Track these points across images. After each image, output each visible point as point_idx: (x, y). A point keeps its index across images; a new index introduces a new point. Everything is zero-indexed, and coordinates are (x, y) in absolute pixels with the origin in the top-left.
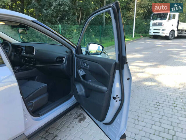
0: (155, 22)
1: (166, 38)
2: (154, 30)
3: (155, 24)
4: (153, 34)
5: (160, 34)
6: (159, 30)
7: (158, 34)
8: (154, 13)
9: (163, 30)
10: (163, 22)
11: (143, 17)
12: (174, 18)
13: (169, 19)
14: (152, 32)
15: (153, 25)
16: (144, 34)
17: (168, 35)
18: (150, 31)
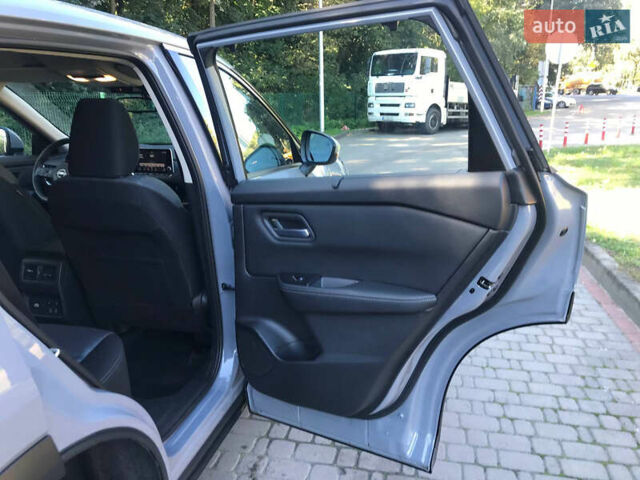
0: (383, 80)
1: (418, 129)
2: (382, 105)
3: (380, 88)
4: (379, 118)
5: (402, 119)
6: (398, 105)
7: (395, 119)
8: (377, 53)
9: (408, 105)
10: (406, 80)
11: (338, 66)
12: (434, 68)
13: (422, 72)
14: (375, 113)
15: (377, 91)
16: (351, 121)
17: (422, 119)
18: (370, 110)
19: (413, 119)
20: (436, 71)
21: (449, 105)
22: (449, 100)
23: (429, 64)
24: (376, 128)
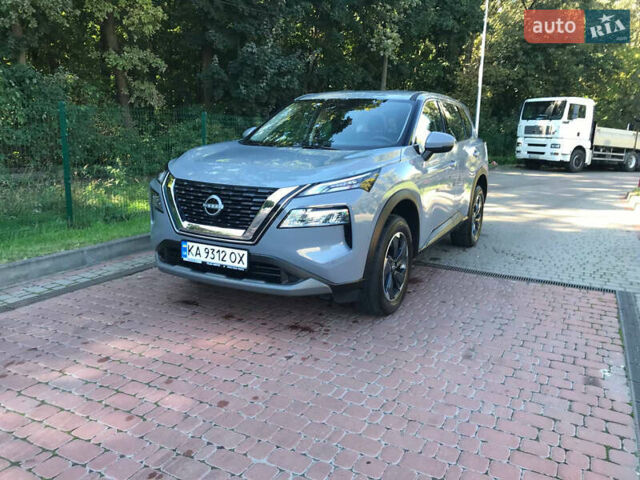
0: (532, 123)
1: (562, 167)
2: (530, 145)
3: (530, 130)
4: (527, 156)
5: (547, 157)
6: (544, 145)
7: (541, 157)
8: (529, 100)
9: (554, 146)
10: (554, 124)
11: (491, 111)
12: (582, 113)
13: (570, 117)
14: (523, 150)
15: (526, 132)
16: (501, 158)
17: (567, 159)
18: (518, 149)
19: (558, 158)
20: (584, 117)
21: (595, 148)
22: (595, 144)
23: (576, 111)
24: (522, 165)
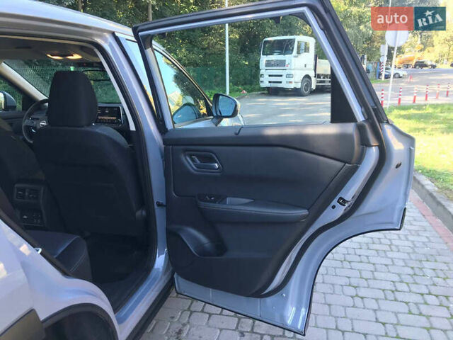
0: (270, 58)
1: (296, 93)
2: (270, 76)
3: (269, 64)
4: (269, 85)
5: (284, 85)
6: (281, 76)
7: (279, 85)
8: (266, 39)
9: (289, 76)
10: (286, 57)
11: (239, 48)
12: (307, 50)
13: (298, 53)
14: (265, 82)
15: (266, 66)
16: (248, 87)
17: (299, 86)
18: (261, 79)
19: (292, 86)
20: (308, 52)
21: (318, 76)
22: (317, 73)
23: (303, 47)
24: (266, 92)
